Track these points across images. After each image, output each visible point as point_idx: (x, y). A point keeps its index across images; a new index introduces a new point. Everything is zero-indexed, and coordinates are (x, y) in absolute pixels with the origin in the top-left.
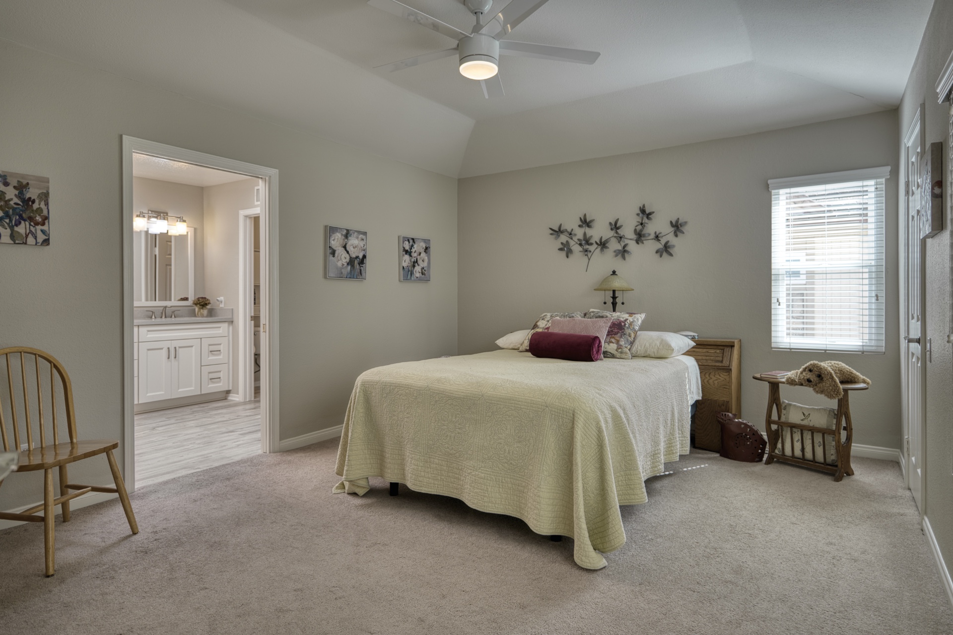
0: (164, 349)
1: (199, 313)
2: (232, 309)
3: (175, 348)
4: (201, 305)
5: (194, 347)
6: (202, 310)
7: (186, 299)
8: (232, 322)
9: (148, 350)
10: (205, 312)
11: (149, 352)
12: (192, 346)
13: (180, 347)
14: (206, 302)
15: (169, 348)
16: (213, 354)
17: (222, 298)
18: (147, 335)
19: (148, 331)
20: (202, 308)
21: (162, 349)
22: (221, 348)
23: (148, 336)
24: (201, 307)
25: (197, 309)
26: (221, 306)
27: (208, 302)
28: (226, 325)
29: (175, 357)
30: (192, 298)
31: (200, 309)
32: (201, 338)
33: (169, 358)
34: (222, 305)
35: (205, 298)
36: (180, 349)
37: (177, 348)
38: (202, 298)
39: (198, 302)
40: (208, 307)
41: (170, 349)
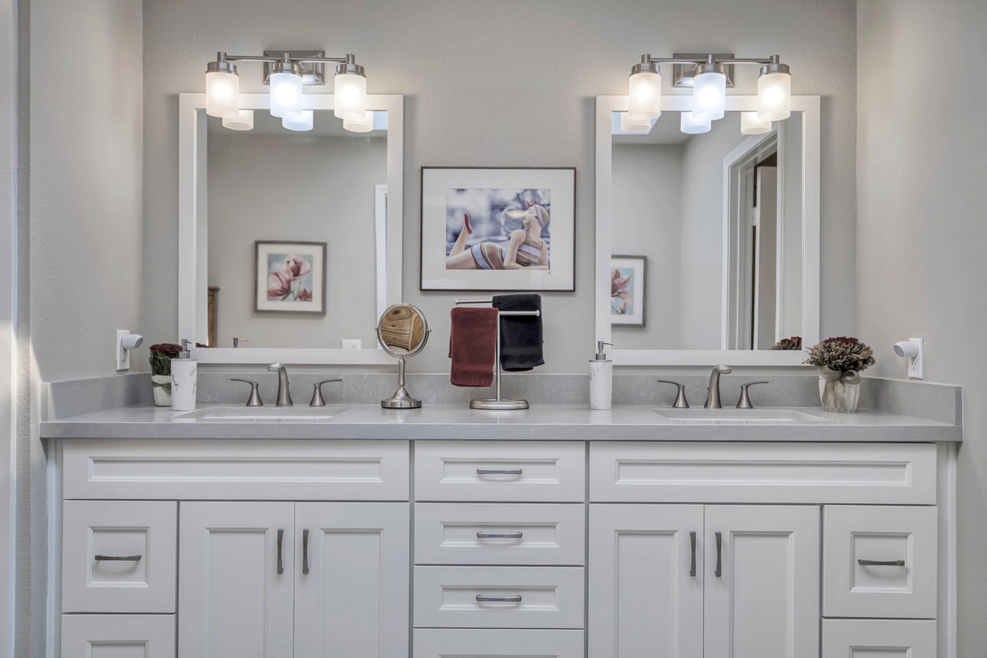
0: (676, 534)
1: (831, 397)
2: (958, 392)
3: (718, 536)
4: (835, 368)
5: (792, 536)
6: (839, 387)
7: (793, 344)
8: (958, 445)
9: (622, 533)
10: (851, 392)
11: (624, 540)
12: (785, 535)
13: (737, 534)
14: (855, 356)
15: (693, 536)
16: (870, 574)
17: (914, 343)
18: (618, 477)
19: (622, 463)
20: (841, 380)
21: (670, 534)
22: (907, 550)
23: (621, 482)
24: (837, 374)
25: (822, 384)
26: (911, 373)
27: (860, 357)
28: (929, 456)
29: (718, 573)
30: (812, 340)
31: (832, 381)
32: (822, 506)
33: (693, 573)
34: (916, 371)
35: (854, 341)
36: (739, 541)
37: (726, 538)
38: (843, 340)
39: (826, 356)
40: (865, 374)
41: (699, 537)
